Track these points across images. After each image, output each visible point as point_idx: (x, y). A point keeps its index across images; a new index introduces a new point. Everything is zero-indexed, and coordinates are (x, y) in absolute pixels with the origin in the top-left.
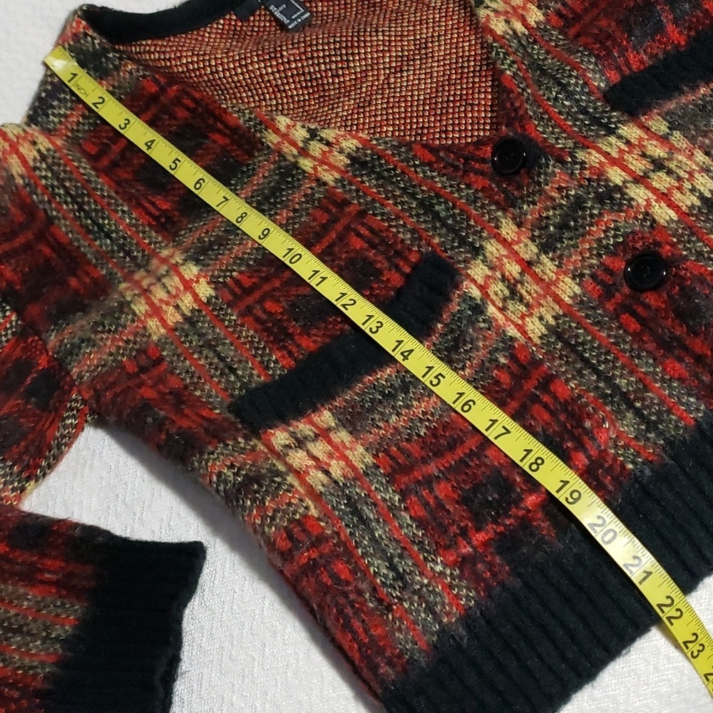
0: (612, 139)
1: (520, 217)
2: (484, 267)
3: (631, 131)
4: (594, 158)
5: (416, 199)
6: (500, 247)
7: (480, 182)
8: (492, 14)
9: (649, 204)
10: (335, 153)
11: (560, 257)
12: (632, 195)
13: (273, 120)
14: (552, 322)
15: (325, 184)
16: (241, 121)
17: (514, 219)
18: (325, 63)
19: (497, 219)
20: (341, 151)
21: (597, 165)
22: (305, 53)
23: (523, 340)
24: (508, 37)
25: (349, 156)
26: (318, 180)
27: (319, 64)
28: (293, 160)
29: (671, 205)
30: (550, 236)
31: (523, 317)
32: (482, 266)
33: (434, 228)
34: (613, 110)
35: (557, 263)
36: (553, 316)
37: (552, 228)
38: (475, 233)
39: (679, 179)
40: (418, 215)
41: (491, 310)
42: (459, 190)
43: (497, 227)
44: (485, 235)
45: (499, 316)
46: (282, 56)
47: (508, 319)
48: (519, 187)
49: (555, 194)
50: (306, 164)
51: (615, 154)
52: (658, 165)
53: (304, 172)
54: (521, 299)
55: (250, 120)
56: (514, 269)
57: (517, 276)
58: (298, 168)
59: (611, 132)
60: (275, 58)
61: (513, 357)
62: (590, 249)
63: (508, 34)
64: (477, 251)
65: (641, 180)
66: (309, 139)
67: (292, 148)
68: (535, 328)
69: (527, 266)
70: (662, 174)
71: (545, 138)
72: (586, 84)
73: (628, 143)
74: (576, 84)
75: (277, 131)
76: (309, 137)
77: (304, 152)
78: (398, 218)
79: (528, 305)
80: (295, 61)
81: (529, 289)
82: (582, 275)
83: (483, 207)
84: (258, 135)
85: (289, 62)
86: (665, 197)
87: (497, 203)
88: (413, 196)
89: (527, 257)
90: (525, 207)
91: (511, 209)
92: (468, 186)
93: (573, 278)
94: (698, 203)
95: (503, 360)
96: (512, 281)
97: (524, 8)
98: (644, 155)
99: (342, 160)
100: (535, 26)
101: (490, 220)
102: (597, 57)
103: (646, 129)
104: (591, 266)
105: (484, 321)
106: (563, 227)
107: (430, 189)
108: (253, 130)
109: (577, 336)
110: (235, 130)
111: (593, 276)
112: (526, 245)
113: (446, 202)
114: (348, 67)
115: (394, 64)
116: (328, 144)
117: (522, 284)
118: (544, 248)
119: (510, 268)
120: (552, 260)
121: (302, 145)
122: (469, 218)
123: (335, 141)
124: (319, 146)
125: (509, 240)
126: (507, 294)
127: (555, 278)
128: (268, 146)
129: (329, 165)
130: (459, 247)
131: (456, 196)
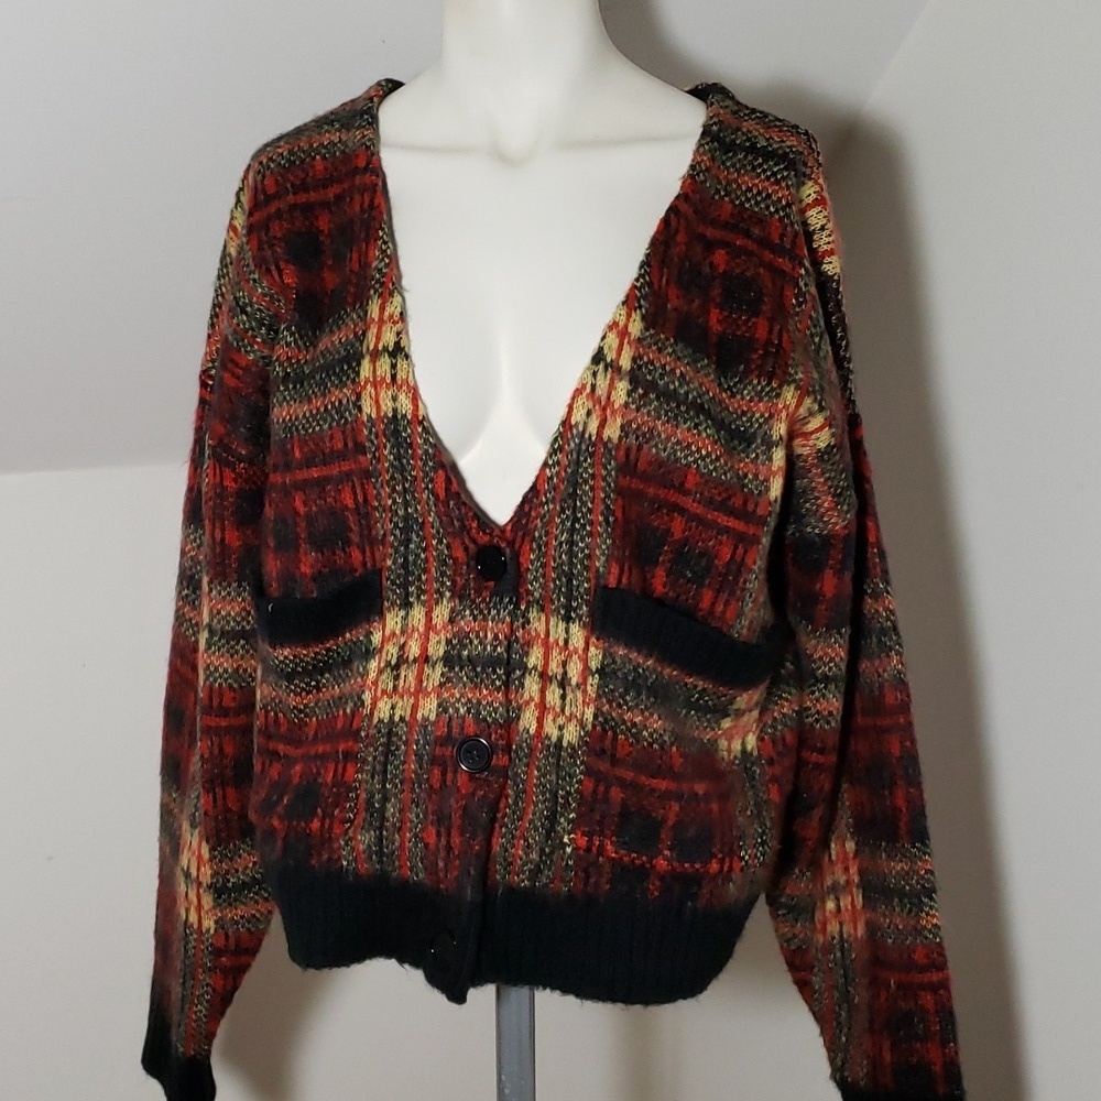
0: (562, 625)
1: (457, 615)
2: (399, 622)
3: (578, 635)
4: (537, 623)
5: (406, 509)
6: (423, 621)
7: (460, 554)
9: (527, 703)
10: (390, 393)
11: (449, 680)
12: (527, 683)
14: (397, 718)
15: (361, 408)
17: (452, 611)
19: (442, 595)
20: (394, 399)
21: (533, 634)
23: (366, 711)
24: (575, 431)
25: (395, 410)
26: (359, 397)
28: (364, 351)
29: (540, 721)
30: (458, 656)
31: (384, 692)
32: (399, 620)
33: (397, 550)
34: (587, 602)
35: (443, 680)
36: (401, 716)
37: (465, 653)
38: (419, 588)
39: (563, 711)
40: (396, 526)
41: (373, 664)
42: (440, 542)
43: (437, 603)
44: (423, 598)
45: (373, 675)
47: (375, 684)
48: (478, 592)
50: (366, 369)
51: (551, 639)
52: (563, 683)
53: (359, 373)
54: (397, 678)
55: (380, 271)
56: (414, 650)
57: (411, 658)
58: (359, 365)
59: (568, 619)
62: (469, 700)
64: (407, 605)
65: (545, 677)
66: (388, 352)
67: (374, 339)
68: (383, 710)
69: (425, 659)
70: (558, 692)
71: (529, 569)
72: (589, 557)
73: (566, 642)
75: (382, 309)
76: (391, 349)
77: (376, 356)
79: (395, 687)
81: (409, 675)
82: (445, 710)
83: (443, 574)
84: (371, 293)
86: (543, 708)
87: (454, 583)
88: (406, 504)
89: (431, 651)
90: (467, 612)
91: (457, 601)
92: (448, 546)
93: (439, 706)
94: (554, 739)
95: (348, 710)
96: (405, 656)
98: (564, 664)
99: (387, 406)
101: (438, 591)
102: (614, 544)
103: (587, 648)
104: (457, 710)
105: (363, 666)
106: (472, 662)
107: (422, 514)
108: (373, 283)
109: (397, 749)
111: (450, 719)
112: (439, 642)
113: (423, 539)
116: (394, 377)
117: (408, 667)
118: (448, 660)
119: (413, 646)
120: (442, 674)
121: (380, 348)
122: (426, 571)
123: (399, 382)
124: (387, 367)
125: (434, 623)
126: (393, 663)
127: (429, 690)
128: (367, 312)
129: (377, 395)
130: (399, 587)
131: (434, 542)
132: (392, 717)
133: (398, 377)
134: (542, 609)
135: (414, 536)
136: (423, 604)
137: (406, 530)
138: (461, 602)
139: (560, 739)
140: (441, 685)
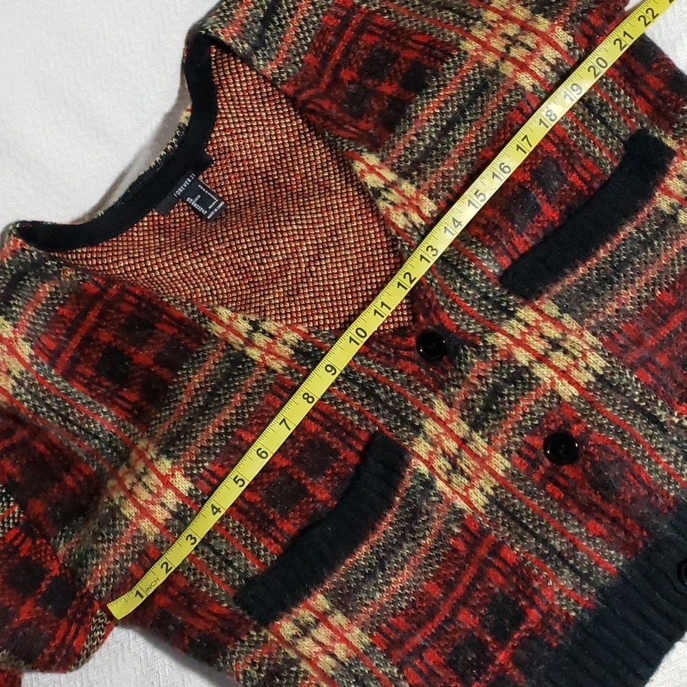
0: (514, 322)
1: (449, 398)
2: (426, 444)
3: (527, 314)
4: (500, 341)
5: (358, 384)
6: (436, 425)
7: (412, 367)
8: (391, 207)
9: (553, 383)
10: (279, 345)
11: (489, 435)
12: (538, 374)
13: (215, 312)
14: (491, 492)
15: (274, 371)
16: (185, 314)
17: (444, 400)
18: (249, 254)
19: (429, 400)
20: (285, 343)
21: (505, 348)
22: (231, 247)
23: (469, 511)
24: (409, 230)
25: (292, 347)
26: (267, 368)
27: (245, 256)
28: (240, 349)
29: (572, 382)
30: (477, 417)
31: (466, 489)
32: (424, 442)
33: (378, 410)
34: (509, 294)
35: (487, 440)
36: (492, 488)
37: (478, 410)
38: (413, 413)
39: (575, 358)
40: (362, 399)
41: (440, 484)
42: (394, 375)
43: (432, 407)
44: (422, 414)
45: (447, 490)
46: (211, 252)
47: (455, 492)
48: (445, 372)
49: (476, 381)
50: (254, 353)
51: (518, 337)
52: (555, 345)
53: (253, 360)
54: (462, 472)
55: (193, 312)
56: (452, 446)
57: (455, 451)
58: (247, 357)
59: (511, 315)
60: (205, 254)
61: (464, 527)
62: (513, 429)
63: (409, 228)
64: (418, 429)
65: (543, 359)
66: (252, 331)
67: (237, 338)
68: (479, 499)
70: (560, 354)
71: (458, 326)
72: (483, 273)
73: (527, 325)
74: (475, 274)
75: (221, 323)
76: (252, 329)
77: (249, 342)
78: (344, 402)
79: (469, 478)
80: (223, 255)
81: (466, 463)
82: (509, 452)
83: (416, 389)
84: (204, 326)
85: (218, 256)
86: (564, 374)
87: (427, 385)
88: (354, 381)
89: (461, 435)
90: (452, 389)
91: (440, 391)
92: (401, 372)
93: (503, 454)
94: (593, 379)
95: (457, 530)
96: (452, 456)
97: (417, 199)
98: (542, 336)
99: (286, 351)
100: (430, 216)
101: (425, 401)
102: (490, 247)
103: (541, 312)
104: (516, 444)
105: (435, 495)
106: (486, 409)
107: (368, 375)
108: (198, 322)
109: (514, 505)
110: (180, 322)
111: (519, 452)
112: (459, 424)
113: (384, 386)
114: (271, 256)
115: (312, 253)
116: (271, 336)
117: (461, 459)
118: (475, 426)
119: (448, 445)
120: (483, 437)
121: (247, 336)
122: (406, 399)
123: (277, 334)
124: (263, 337)
125: (443, 419)
126: (450, 468)
127: (487, 454)
128: (214, 336)
129: (276, 354)
130: (402, 426)
131: (392, 380)
132: (487, 496)
133: (273, 332)
134: (492, 331)
135: (377, 391)
136: (426, 417)
137: (370, 393)
138: (443, 390)
139: (595, 374)
140: (489, 443)
